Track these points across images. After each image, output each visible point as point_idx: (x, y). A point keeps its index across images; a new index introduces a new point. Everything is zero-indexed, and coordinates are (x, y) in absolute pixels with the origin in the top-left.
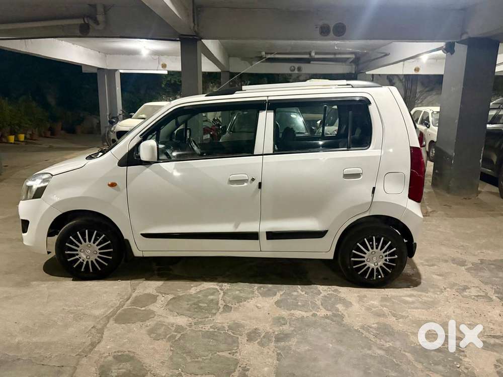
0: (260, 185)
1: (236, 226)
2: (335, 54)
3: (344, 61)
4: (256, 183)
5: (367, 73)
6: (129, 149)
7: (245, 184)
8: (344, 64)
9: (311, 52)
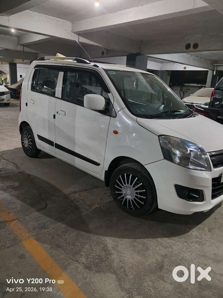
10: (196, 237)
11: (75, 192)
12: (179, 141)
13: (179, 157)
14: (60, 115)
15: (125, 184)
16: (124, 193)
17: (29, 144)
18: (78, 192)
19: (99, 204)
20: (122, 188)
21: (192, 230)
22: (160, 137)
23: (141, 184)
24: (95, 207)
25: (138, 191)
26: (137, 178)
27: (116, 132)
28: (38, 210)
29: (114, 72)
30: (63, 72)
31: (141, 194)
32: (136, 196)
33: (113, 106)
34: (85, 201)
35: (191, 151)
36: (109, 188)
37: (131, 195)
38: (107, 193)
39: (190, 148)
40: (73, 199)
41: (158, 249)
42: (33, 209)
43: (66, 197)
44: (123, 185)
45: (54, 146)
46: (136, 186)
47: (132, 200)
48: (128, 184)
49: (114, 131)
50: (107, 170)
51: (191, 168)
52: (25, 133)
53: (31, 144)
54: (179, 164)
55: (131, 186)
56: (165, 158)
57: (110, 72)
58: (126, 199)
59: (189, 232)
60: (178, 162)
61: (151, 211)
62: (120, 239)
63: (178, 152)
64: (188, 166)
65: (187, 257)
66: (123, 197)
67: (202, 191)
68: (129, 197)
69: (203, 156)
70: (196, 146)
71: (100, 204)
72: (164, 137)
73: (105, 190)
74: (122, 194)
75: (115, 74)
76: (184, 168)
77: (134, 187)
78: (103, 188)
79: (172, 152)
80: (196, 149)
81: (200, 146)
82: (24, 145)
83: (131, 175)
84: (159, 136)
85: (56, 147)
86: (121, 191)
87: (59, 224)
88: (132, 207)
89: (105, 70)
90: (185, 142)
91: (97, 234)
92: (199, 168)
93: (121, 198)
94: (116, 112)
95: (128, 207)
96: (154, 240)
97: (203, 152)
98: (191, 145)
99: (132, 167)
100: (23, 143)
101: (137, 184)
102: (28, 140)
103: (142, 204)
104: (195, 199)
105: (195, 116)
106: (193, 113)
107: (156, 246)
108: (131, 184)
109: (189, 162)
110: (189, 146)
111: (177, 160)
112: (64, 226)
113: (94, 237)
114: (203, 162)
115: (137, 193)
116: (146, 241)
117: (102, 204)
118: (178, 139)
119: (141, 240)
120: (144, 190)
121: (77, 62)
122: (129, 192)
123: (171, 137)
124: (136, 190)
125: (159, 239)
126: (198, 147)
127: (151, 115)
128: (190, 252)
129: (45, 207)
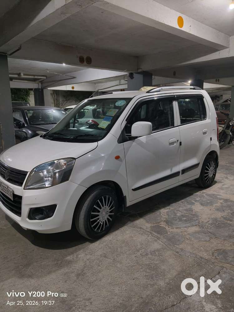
0: (181, 143)
1: (171, 170)
2: (34, 76)
3: (34, 80)
4: (179, 143)
5: (49, 89)
6: (122, 130)
7: (175, 144)
8: (34, 82)
9: (20, 73)
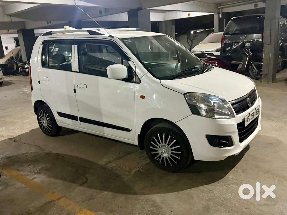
10: (233, 179)
11: (110, 162)
12: (203, 96)
13: (205, 110)
14: (81, 88)
15: (160, 143)
16: (160, 152)
17: (48, 123)
18: (113, 161)
19: (137, 168)
20: (157, 148)
21: (227, 175)
22: (185, 96)
23: (175, 140)
24: (134, 171)
25: (173, 148)
26: (170, 136)
27: (143, 97)
28: (81, 184)
29: (129, 40)
30: (77, 46)
31: (176, 150)
32: (172, 153)
33: (136, 73)
34: (123, 168)
35: (214, 103)
36: (144, 150)
37: (167, 152)
38: (142, 157)
39: (213, 100)
40: (110, 169)
41: (201, 195)
42: (75, 185)
43: (103, 168)
44: (158, 145)
45: (78, 121)
46: (170, 143)
47: (169, 157)
48: (162, 143)
49: (141, 96)
50: (139, 134)
51: (217, 118)
52: (42, 112)
53: (51, 123)
54: (206, 116)
55: (165, 145)
56: (193, 113)
57: (126, 40)
58: (163, 158)
59: (226, 177)
60: (205, 115)
61: (188, 163)
62: (166, 194)
63: (203, 106)
64: (214, 116)
65: (228, 197)
66: (160, 157)
67: (230, 136)
68: (165, 155)
69: (225, 106)
70: (218, 98)
71: (139, 167)
72: (188, 94)
73: (139, 154)
74: (158, 154)
75: (131, 41)
76: (210, 119)
77: (168, 144)
78: (136, 153)
79: (198, 106)
80: (218, 100)
81: (221, 97)
82: (42, 125)
83: (164, 134)
84: (184, 94)
85: (81, 121)
86: (157, 151)
87: (105, 193)
88: (170, 164)
89: (121, 39)
90: (208, 96)
91: (144, 194)
92: (224, 117)
93: (157, 158)
94: (140, 78)
95: (166, 164)
96: (196, 189)
97: (225, 102)
98: (213, 98)
99: (163, 127)
100: (41, 123)
101: (171, 141)
102: (46, 119)
103: (179, 159)
104: (226, 145)
105: (211, 70)
106: (209, 67)
107: (199, 194)
108: (165, 143)
109: (214, 113)
110: (212, 99)
111: (204, 113)
112: (111, 193)
113: (143, 197)
114: (226, 111)
115: (172, 150)
116: (189, 191)
117: (140, 167)
118: (202, 95)
119: (185, 191)
120: (179, 146)
121: (90, 34)
122: (164, 150)
123: (195, 94)
124: (171, 147)
125: (201, 187)
126: (219, 98)
127: (173, 76)
128: (229, 192)
129: (86, 181)
